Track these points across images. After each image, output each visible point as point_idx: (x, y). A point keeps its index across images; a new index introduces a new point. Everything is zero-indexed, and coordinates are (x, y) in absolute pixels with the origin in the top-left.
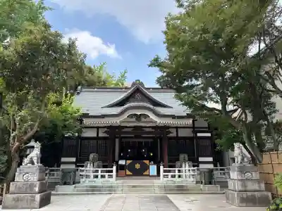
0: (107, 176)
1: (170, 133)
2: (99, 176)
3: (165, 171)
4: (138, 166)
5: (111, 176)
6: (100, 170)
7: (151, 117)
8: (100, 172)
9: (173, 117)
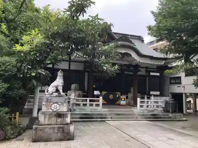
0: (94, 105)
1: (140, 71)
2: (88, 105)
3: (141, 102)
4: (111, 97)
5: (98, 105)
6: (88, 99)
7: (133, 56)
8: (88, 101)
9: (151, 58)
